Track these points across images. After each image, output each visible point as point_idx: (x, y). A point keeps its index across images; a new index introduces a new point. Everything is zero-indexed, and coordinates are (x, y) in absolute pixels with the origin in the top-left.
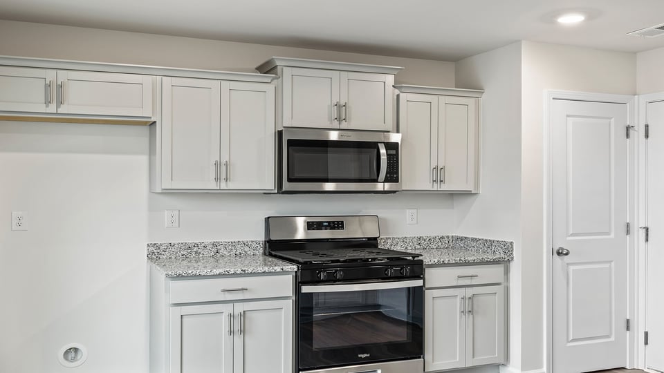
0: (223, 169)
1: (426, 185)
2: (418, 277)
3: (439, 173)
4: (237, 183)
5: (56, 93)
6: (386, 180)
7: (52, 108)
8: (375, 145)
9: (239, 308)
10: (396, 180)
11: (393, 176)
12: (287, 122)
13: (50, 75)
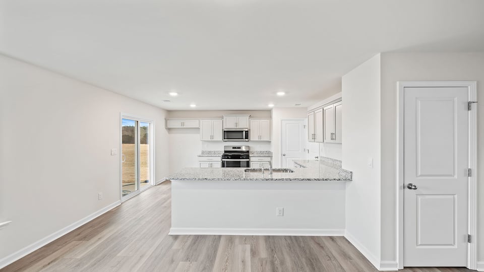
0: (212, 137)
1: (257, 139)
2: (249, 159)
3: (260, 137)
4: (215, 139)
5: (183, 124)
6: (245, 139)
7: (182, 127)
8: (243, 131)
9: (211, 163)
10: (247, 139)
11: (247, 137)
12: (225, 127)
13: (182, 121)
